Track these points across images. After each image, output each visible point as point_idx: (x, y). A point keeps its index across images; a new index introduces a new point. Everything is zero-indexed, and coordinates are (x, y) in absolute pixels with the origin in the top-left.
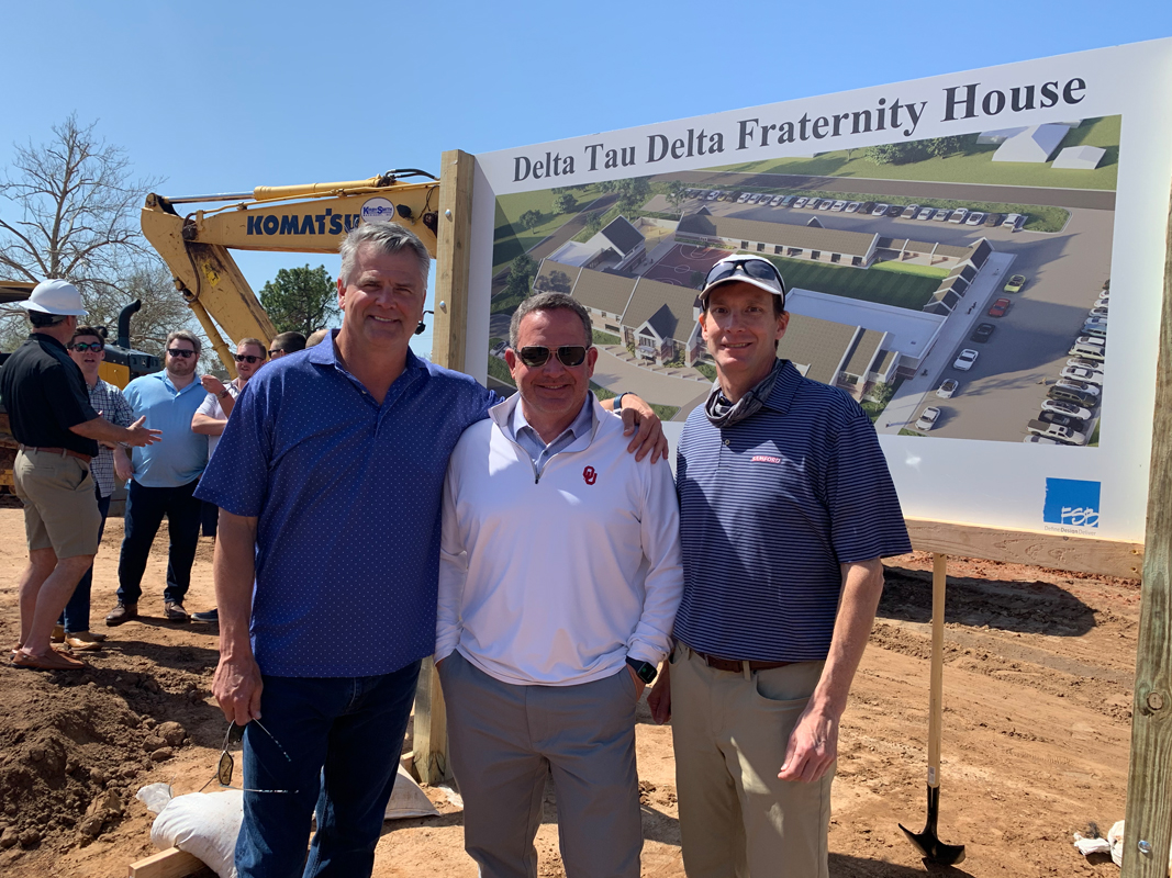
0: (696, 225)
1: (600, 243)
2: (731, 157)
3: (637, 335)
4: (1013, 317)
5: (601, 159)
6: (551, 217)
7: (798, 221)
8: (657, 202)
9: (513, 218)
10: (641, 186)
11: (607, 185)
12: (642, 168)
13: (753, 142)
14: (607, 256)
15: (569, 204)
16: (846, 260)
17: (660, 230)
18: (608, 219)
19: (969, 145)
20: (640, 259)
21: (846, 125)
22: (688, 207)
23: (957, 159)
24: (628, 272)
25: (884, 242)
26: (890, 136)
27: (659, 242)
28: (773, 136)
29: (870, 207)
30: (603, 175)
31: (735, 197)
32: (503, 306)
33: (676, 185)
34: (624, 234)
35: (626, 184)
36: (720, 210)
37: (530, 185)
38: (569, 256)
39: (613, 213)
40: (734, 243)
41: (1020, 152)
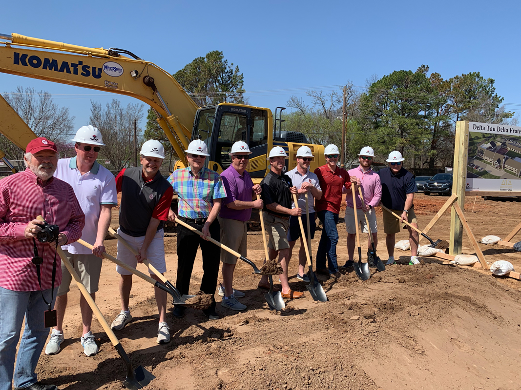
0: (504, 144)
1: (489, 145)
2: (508, 134)
3: (495, 163)
5: (490, 129)
6: (481, 138)
8: (498, 139)
9: (473, 137)
10: (496, 135)
11: (491, 134)
12: (496, 132)
13: (512, 132)
14: (490, 148)
15: (484, 136)
17: (499, 144)
18: (491, 141)
20: (496, 149)
22: (503, 141)
24: (494, 151)
27: (498, 146)
28: (514, 131)
30: (490, 132)
31: (509, 141)
32: (470, 156)
33: (501, 136)
34: (493, 144)
35: (494, 134)
36: (507, 142)
37: (476, 131)
38: (483, 147)
39: (491, 140)
40: (509, 149)
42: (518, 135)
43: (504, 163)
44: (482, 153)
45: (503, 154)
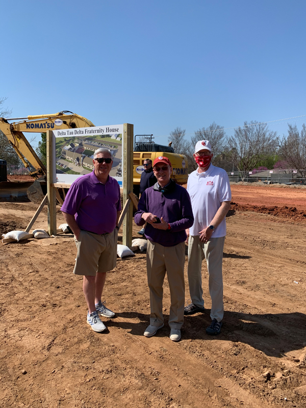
0: (81, 144)
1: (69, 147)
2: (84, 135)
3: (75, 161)
6: (63, 142)
7: (92, 145)
8: (76, 141)
9: (58, 142)
10: (74, 138)
12: (74, 135)
13: (87, 133)
14: (70, 149)
15: (65, 140)
17: (77, 145)
19: (108, 136)
21: (96, 132)
23: (107, 138)
24: (73, 151)
26: (101, 134)
27: (77, 147)
28: (89, 132)
29: (99, 144)
30: (69, 136)
31: (85, 141)
32: (57, 156)
33: (78, 138)
34: (72, 145)
37: (60, 136)
38: (65, 148)
39: (71, 142)
40: (85, 148)
41: (113, 138)
42: (92, 135)
43: (83, 161)
44: (65, 154)
45: (81, 153)
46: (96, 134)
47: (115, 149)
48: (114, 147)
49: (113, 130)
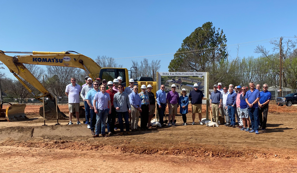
0: (180, 80)
1: (172, 80)
2: (182, 75)
4: (200, 86)
6: (167, 78)
7: (187, 80)
8: (177, 78)
9: (163, 78)
12: (175, 75)
13: (184, 74)
14: (172, 81)
16: (190, 83)
17: (177, 80)
19: (197, 76)
20: (175, 82)
21: (190, 74)
22: (179, 78)
23: (196, 77)
25: (192, 82)
26: (193, 75)
27: (177, 81)
28: (185, 74)
30: (171, 75)
33: (178, 77)
34: (174, 80)
35: (174, 76)
36: (181, 79)
37: (164, 75)
38: (169, 81)
39: (173, 78)
40: (183, 81)
41: (200, 77)
42: (187, 75)
43: (181, 87)
44: (169, 84)
45: (180, 83)
46: (190, 75)
47: (200, 82)
48: (200, 81)
49: (200, 74)
